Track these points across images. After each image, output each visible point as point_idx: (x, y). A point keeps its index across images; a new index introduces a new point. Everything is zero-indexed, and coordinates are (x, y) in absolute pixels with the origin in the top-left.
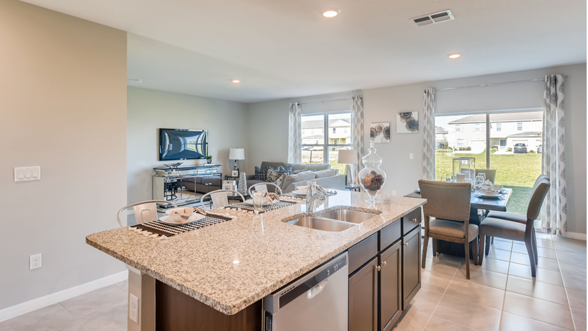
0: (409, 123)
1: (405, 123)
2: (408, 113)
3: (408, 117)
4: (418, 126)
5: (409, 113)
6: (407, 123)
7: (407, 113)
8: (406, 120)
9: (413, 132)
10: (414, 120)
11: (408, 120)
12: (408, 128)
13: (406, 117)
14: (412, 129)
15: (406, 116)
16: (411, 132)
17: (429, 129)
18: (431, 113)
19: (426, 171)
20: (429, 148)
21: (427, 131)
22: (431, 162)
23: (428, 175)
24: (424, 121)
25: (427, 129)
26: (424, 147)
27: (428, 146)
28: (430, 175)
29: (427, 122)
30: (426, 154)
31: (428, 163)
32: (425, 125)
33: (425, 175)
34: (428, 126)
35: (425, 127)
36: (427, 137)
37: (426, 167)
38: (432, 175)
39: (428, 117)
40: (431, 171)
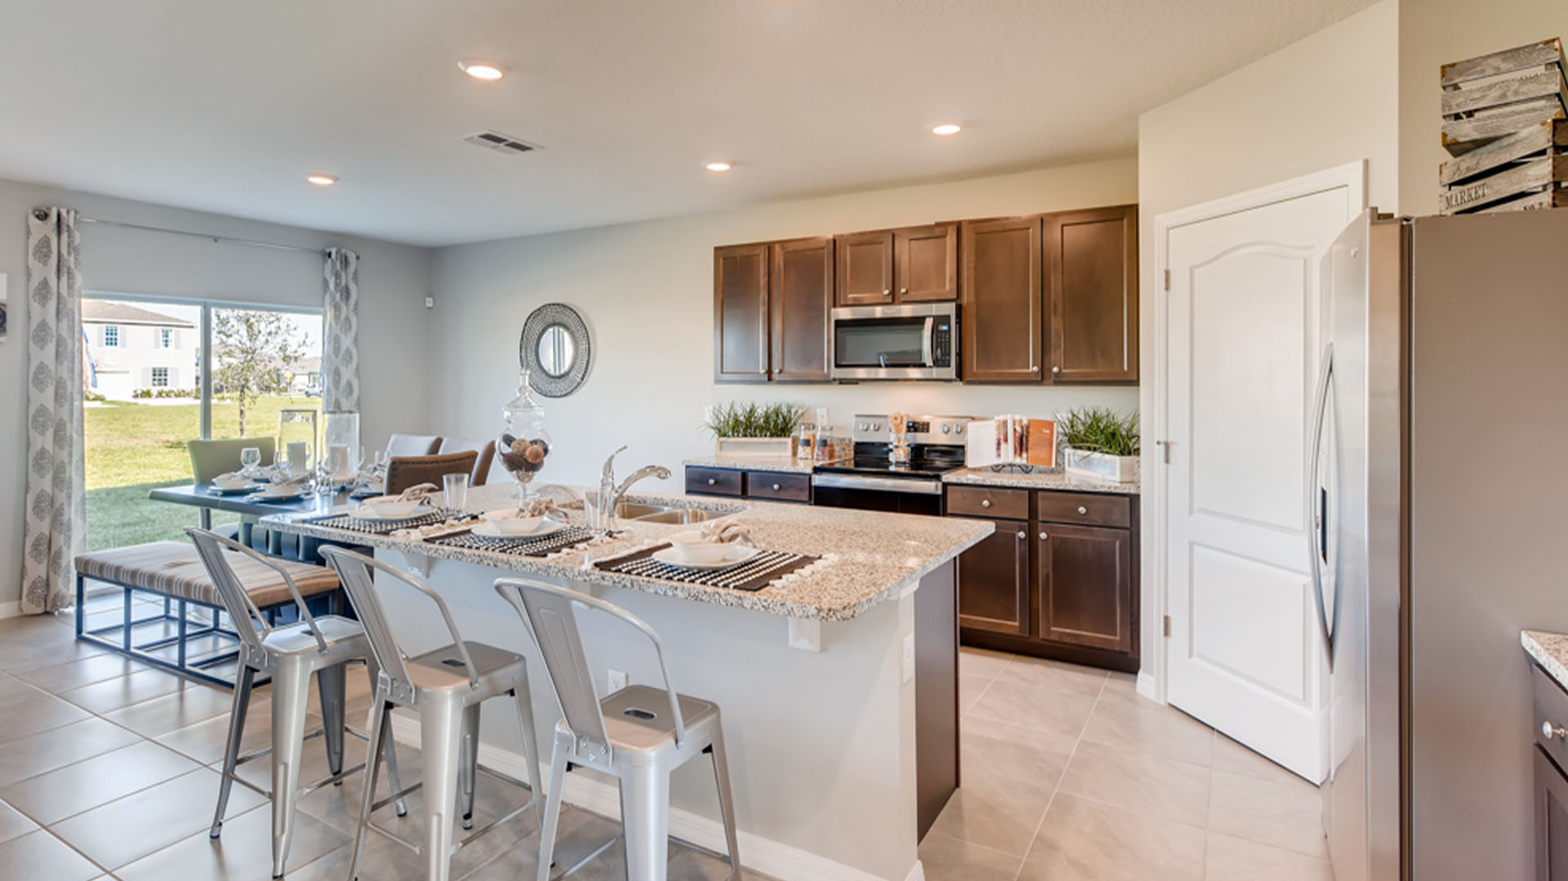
17: (65, 333)
18: (70, 287)
19: (53, 463)
20: (65, 392)
21: (54, 340)
22: (71, 436)
23: (62, 476)
24: (35, 307)
25: (55, 334)
26: (42, 391)
27: (60, 385)
28: (67, 475)
29: (58, 312)
30: (51, 409)
31: (60, 438)
32: (44, 320)
33: (49, 476)
34: (60, 325)
35: (43, 326)
36: (57, 358)
37: (51, 452)
38: (73, 474)
39: (58, 298)
40: (71, 461)
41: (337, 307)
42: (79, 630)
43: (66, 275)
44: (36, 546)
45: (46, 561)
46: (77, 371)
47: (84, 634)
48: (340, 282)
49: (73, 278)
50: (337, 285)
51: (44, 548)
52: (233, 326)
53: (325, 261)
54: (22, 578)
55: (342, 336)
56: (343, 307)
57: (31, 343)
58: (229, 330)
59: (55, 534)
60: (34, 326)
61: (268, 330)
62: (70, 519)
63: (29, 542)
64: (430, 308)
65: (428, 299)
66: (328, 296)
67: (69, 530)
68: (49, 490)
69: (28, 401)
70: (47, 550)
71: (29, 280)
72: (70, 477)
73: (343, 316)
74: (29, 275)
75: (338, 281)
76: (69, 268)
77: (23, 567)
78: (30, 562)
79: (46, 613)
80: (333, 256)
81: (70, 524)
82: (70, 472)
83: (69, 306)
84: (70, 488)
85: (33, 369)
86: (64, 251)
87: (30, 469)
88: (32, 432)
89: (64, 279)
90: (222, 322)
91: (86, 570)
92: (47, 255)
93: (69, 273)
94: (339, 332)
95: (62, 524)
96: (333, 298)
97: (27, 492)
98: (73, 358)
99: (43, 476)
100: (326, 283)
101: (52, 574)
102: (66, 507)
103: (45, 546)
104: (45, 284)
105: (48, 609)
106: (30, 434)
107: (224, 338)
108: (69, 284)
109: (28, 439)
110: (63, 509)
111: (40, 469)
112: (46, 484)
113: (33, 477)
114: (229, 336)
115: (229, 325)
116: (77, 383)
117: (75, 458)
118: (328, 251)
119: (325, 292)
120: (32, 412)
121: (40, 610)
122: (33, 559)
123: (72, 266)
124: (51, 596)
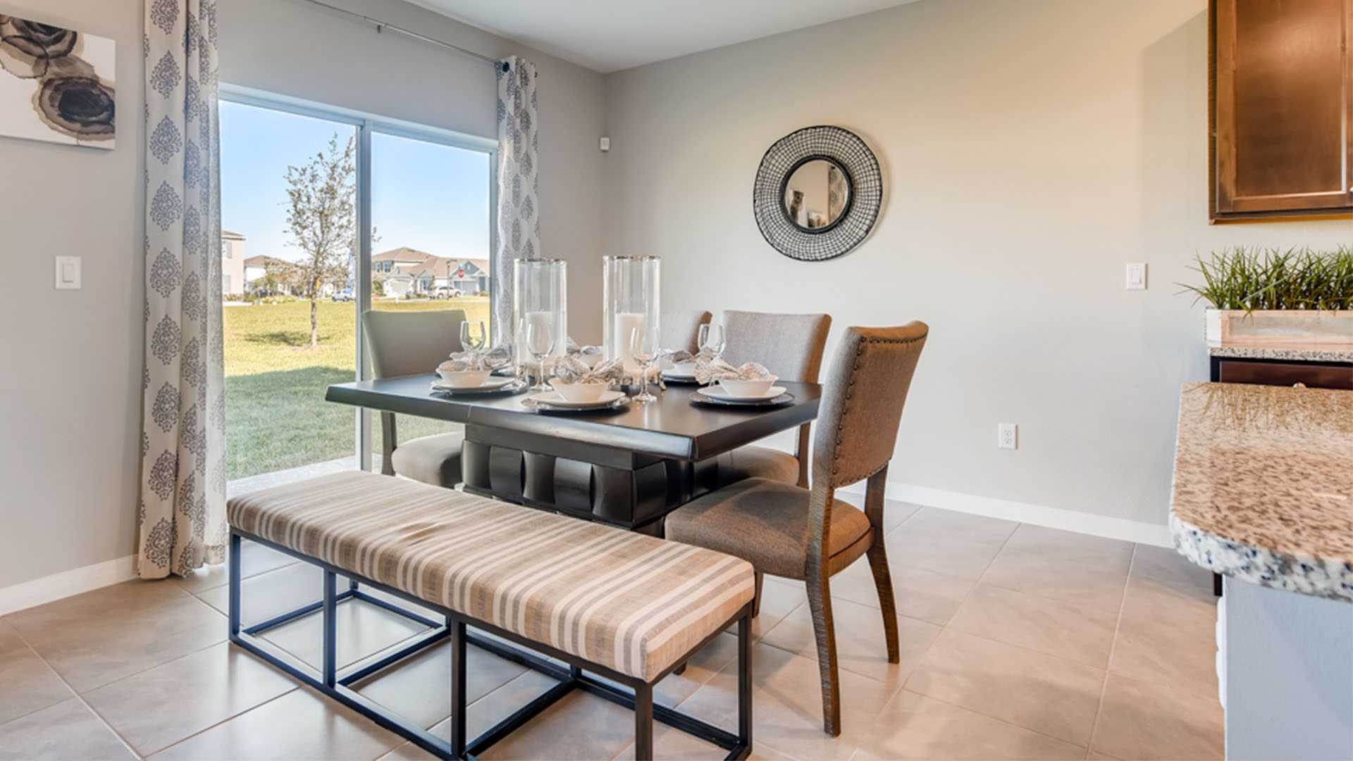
0: (57, 89)
1: (34, 86)
2: (55, 34)
3: (51, 49)
4: (112, 115)
5: (64, 33)
6: (46, 85)
7: (49, 30)
8: (36, 64)
9: (82, 143)
10: (94, 82)
11: (54, 69)
12: (55, 112)
13: (38, 50)
14: (77, 126)
15: (39, 43)
16: (73, 141)
17: (196, 139)
18: (203, 68)
19: (180, 341)
20: (198, 232)
21: (182, 149)
22: (205, 299)
23: (194, 361)
24: (155, 96)
25: (183, 140)
26: (165, 228)
27: (189, 220)
28: (200, 360)
29: (187, 107)
30: (178, 257)
31: (191, 304)
32: (166, 117)
33: (175, 362)
34: (189, 124)
35: (167, 125)
36: (185, 177)
37: (179, 324)
38: (209, 358)
39: (187, 83)
40: (205, 338)
41: (516, 138)
42: (234, 630)
43: (198, 49)
44: (158, 470)
45: (172, 494)
46: (212, 200)
47: (242, 636)
48: (520, 103)
49: (207, 56)
50: (517, 107)
51: (168, 475)
52: (308, 218)
53: (499, 77)
54: (138, 523)
55: (522, 178)
56: (523, 136)
57: (149, 152)
58: (305, 221)
59: (185, 453)
60: (153, 126)
61: (340, 223)
62: (204, 429)
63: (148, 464)
64: (604, 151)
65: (602, 139)
66: (505, 121)
67: (203, 446)
68: (175, 383)
69: (146, 245)
70: (173, 478)
71: (146, 56)
72: (204, 364)
73: (523, 151)
74: (145, 49)
75: (518, 101)
76: (202, 39)
77: (140, 504)
78: (149, 496)
79: (172, 576)
80: (512, 67)
81: (204, 437)
82: (205, 356)
83: (203, 98)
84: (204, 381)
85: (152, 193)
86: (195, 11)
87: (149, 351)
88: (151, 293)
89: (195, 54)
90: (298, 213)
91: (250, 526)
92: (171, 18)
93: (201, 46)
94: (519, 173)
95: (194, 437)
96: (511, 122)
97: (144, 386)
98: (208, 178)
99: (166, 362)
100: (500, 106)
101: (179, 515)
102: (198, 410)
103: (171, 471)
104: (168, 62)
105: (175, 571)
106: (148, 296)
107: (299, 229)
108: (201, 64)
109: (146, 302)
110: (195, 413)
111: (163, 352)
112: (171, 375)
113: (153, 362)
114: (304, 228)
115: (305, 217)
116: (212, 219)
117: (211, 334)
118: (503, 61)
119: (499, 119)
120: (151, 260)
121: (164, 573)
122: (153, 492)
123: (206, 38)
124: (179, 549)
